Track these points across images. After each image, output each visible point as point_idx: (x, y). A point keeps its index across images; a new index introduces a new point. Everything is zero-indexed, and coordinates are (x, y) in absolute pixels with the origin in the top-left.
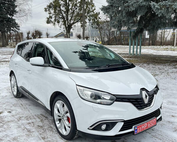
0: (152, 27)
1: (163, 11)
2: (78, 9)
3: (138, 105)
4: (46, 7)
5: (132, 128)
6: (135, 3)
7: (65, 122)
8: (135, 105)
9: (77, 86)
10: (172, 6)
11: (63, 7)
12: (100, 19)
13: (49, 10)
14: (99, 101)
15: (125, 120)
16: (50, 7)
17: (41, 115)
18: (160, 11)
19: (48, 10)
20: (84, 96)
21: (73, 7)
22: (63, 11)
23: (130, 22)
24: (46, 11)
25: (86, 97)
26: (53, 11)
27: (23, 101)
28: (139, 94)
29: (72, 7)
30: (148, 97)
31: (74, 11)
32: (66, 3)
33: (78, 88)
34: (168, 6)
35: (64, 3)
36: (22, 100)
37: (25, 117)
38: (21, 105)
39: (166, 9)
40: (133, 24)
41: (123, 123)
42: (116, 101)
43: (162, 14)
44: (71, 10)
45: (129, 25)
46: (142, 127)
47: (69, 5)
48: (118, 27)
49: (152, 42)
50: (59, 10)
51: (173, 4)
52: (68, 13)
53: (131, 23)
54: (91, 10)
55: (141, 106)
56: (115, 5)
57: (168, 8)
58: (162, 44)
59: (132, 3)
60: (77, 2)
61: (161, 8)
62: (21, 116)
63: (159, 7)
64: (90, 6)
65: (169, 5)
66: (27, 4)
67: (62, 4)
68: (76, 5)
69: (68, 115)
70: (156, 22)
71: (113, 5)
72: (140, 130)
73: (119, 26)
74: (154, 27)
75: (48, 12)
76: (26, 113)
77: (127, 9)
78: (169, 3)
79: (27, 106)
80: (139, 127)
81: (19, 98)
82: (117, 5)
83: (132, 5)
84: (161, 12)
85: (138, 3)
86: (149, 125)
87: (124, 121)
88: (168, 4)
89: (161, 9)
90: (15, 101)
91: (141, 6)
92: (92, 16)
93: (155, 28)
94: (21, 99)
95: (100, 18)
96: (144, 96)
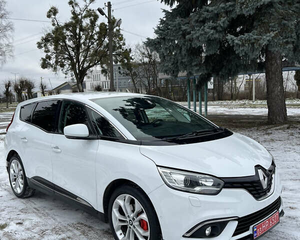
0: (226, 72)
1: (247, 48)
2: (95, 43)
3: (255, 192)
4: (40, 41)
5: (248, 230)
6: (201, 35)
8: (250, 192)
9: (159, 168)
10: (258, 40)
11: (69, 40)
12: (133, 60)
13: (45, 45)
14: (197, 189)
15: (240, 217)
16: (46, 40)
17: (78, 224)
18: (241, 49)
19: (43, 45)
21: (88, 41)
22: (69, 46)
23: (193, 64)
24: (40, 46)
25: (177, 185)
26: (53, 47)
27: (36, 203)
28: (254, 174)
29: (86, 40)
30: (266, 179)
31: (89, 46)
32: (75, 34)
33: (162, 170)
34: (253, 41)
35: (72, 34)
36: (33, 201)
37: (52, 230)
38: (34, 210)
39: (250, 45)
40: (198, 68)
41: (237, 222)
42: (225, 187)
43: (245, 53)
44: (85, 45)
45: (192, 68)
46: (263, 227)
47: (80, 38)
48: (173, 73)
50: (62, 46)
51: (261, 38)
52: (78, 50)
53: (196, 65)
54: (118, 45)
55: (259, 194)
56: (168, 38)
57: (254, 43)
59: (197, 35)
60: (94, 32)
61: (243, 43)
62: (43, 228)
63: (240, 43)
64: (116, 40)
65: (255, 39)
66: (5, 36)
67: (68, 36)
68: (92, 37)
69: (144, 216)
70: (232, 63)
72: (260, 231)
73: (174, 71)
74: (230, 70)
75: (44, 48)
76: (51, 223)
77: (189, 45)
78: (255, 37)
79: (47, 211)
81: (26, 198)
82: (172, 38)
83: (198, 37)
84: (244, 50)
85: (207, 36)
86: (271, 222)
87: (239, 219)
88: (252, 38)
89: (243, 45)
90: (20, 204)
91: (211, 39)
92: (119, 55)
93: (232, 73)
94: (32, 199)
95: (133, 57)
96: (261, 178)
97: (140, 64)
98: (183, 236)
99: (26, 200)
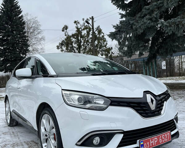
0: (164, 50)
1: (173, 28)
2: (90, 45)
3: (142, 112)
4: (58, 45)
6: (142, 25)
7: (51, 142)
9: (63, 91)
10: (182, 22)
11: (75, 44)
12: (113, 54)
13: (61, 47)
15: (125, 131)
16: (62, 44)
17: (31, 141)
18: (169, 28)
19: (60, 47)
20: (71, 101)
21: (85, 43)
22: (75, 47)
23: (140, 46)
24: (58, 48)
25: (73, 103)
26: (65, 48)
27: (16, 129)
28: (142, 97)
29: (84, 43)
30: (154, 102)
31: (86, 47)
32: (78, 40)
34: (178, 23)
35: (76, 40)
36: (16, 128)
37: (11, 145)
38: (12, 133)
39: (176, 26)
40: (143, 48)
42: (111, 105)
43: (172, 32)
44: (83, 46)
45: (140, 49)
46: (151, 142)
47: (81, 42)
48: (129, 54)
49: (170, 73)
50: (71, 47)
51: (183, 20)
52: (80, 49)
53: (142, 46)
54: (103, 45)
56: (122, 30)
57: (178, 24)
58: (181, 75)
59: (140, 25)
60: (89, 38)
61: (170, 25)
62: (7, 143)
63: (168, 25)
64: (102, 42)
65: (179, 21)
66: (40, 44)
67: (74, 41)
68: (88, 41)
71: (121, 30)
72: (147, 146)
73: (129, 53)
74: (167, 49)
75: (60, 49)
76: (15, 140)
77: (136, 33)
78: (179, 20)
79: (19, 134)
80: (146, 142)
81: (12, 126)
82: (125, 30)
83: (140, 27)
84: (171, 29)
85: (146, 25)
86: (160, 140)
87: (125, 133)
88: (177, 21)
89: (170, 26)
90: (7, 129)
91: (149, 27)
92: (104, 51)
93: (168, 51)
94: (15, 127)
95: (113, 52)
96: (149, 100)
97: (118, 56)
98: (76, 145)
99: (12, 127)
